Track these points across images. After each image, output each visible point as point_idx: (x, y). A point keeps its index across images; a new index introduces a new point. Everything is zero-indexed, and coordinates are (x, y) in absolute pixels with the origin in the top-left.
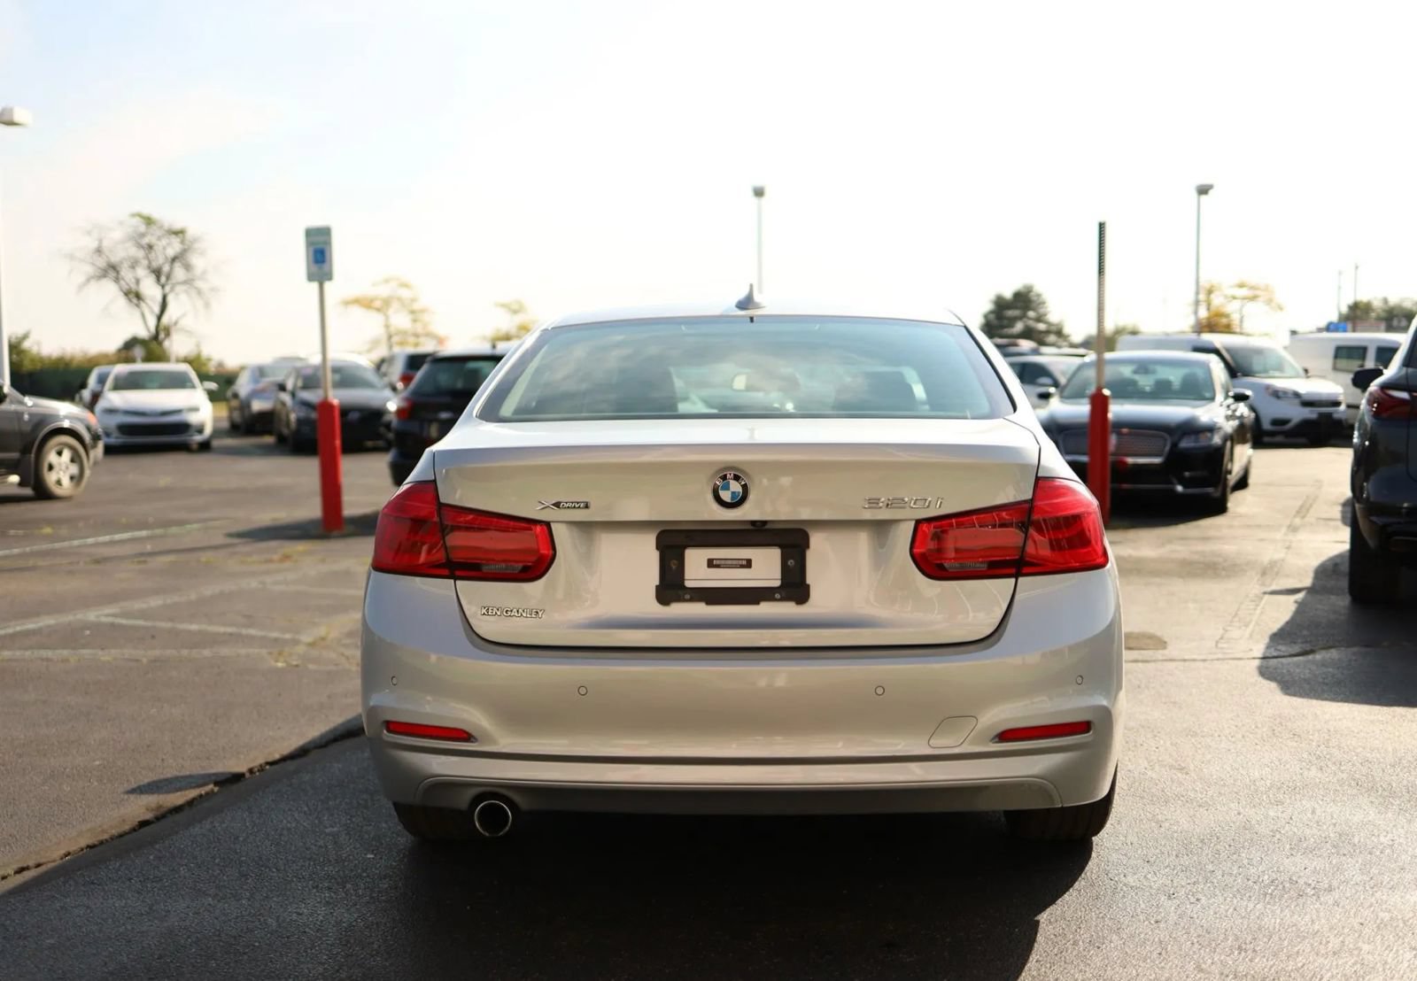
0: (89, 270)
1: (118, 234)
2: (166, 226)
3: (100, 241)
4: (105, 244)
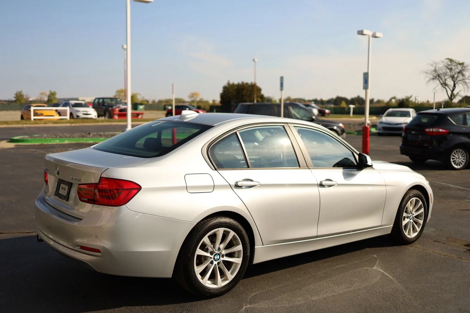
0: (431, 77)
1: (441, 65)
2: (457, 62)
3: (436, 68)
4: (437, 68)
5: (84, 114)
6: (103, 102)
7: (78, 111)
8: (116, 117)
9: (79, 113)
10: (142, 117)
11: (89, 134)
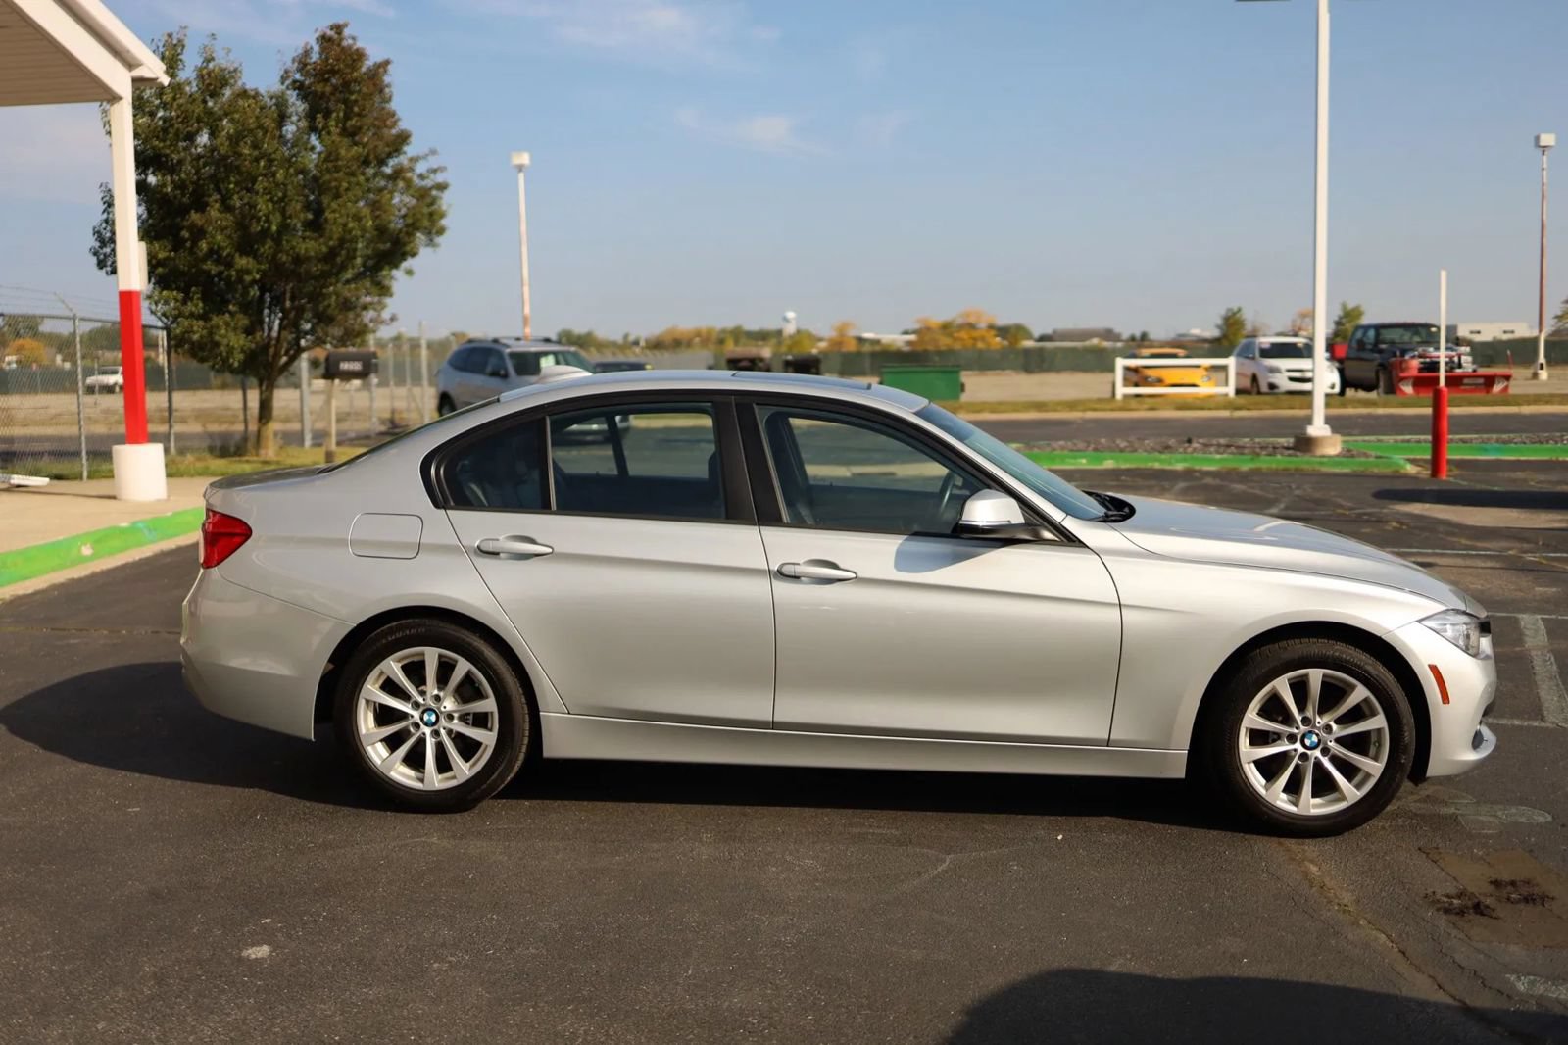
5: (1292, 379)
6: (1378, 341)
7: (1274, 370)
8: (1408, 389)
9: (1278, 375)
10: (1506, 389)
11: (1189, 441)
